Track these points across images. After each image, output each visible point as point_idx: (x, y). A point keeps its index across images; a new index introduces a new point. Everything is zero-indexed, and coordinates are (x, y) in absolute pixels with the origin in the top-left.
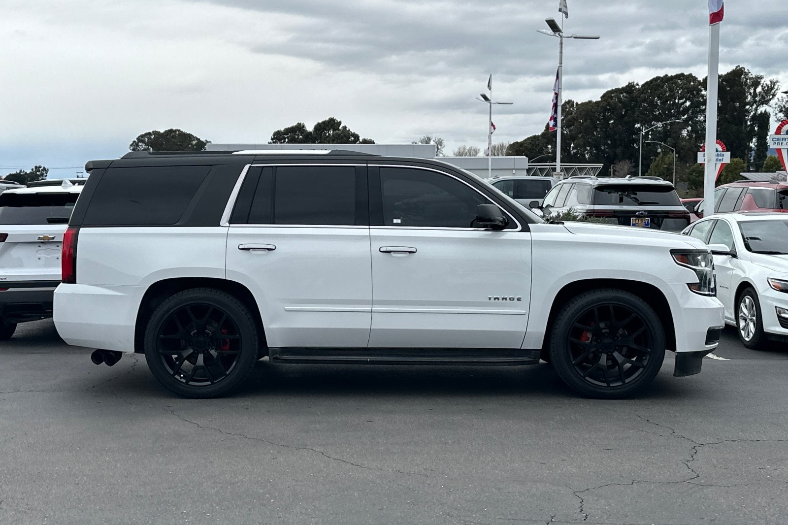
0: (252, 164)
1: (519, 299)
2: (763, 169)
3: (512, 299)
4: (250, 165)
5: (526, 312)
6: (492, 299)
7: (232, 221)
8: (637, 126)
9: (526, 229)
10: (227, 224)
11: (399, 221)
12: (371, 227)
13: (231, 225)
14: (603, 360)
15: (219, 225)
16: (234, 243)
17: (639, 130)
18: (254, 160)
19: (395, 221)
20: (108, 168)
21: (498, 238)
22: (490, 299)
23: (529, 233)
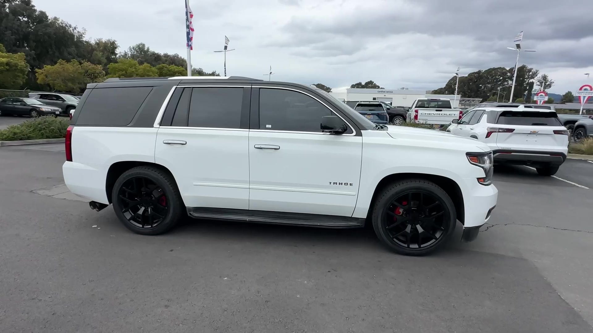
0: (177, 86)
1: (351, 184)
2: (531, 103)
3: (346, 184)
4: (176, 86)
5: (356, 194)
6: (332, 184)
7: (161, 124)
8: (480, 85)
9: (359, 134)
10: (158, 126)
11: (270, 126)
12: (250, 130)
13: (161, 127)
14: (408, 229)
15: (153, 127)
16: (161, 139)
17: (481, 87)
18: (179, 83)
19: (267, 126)
20: (94, 88)
21: (339, 141)
22: (330, 183)
23: (362, 137)
